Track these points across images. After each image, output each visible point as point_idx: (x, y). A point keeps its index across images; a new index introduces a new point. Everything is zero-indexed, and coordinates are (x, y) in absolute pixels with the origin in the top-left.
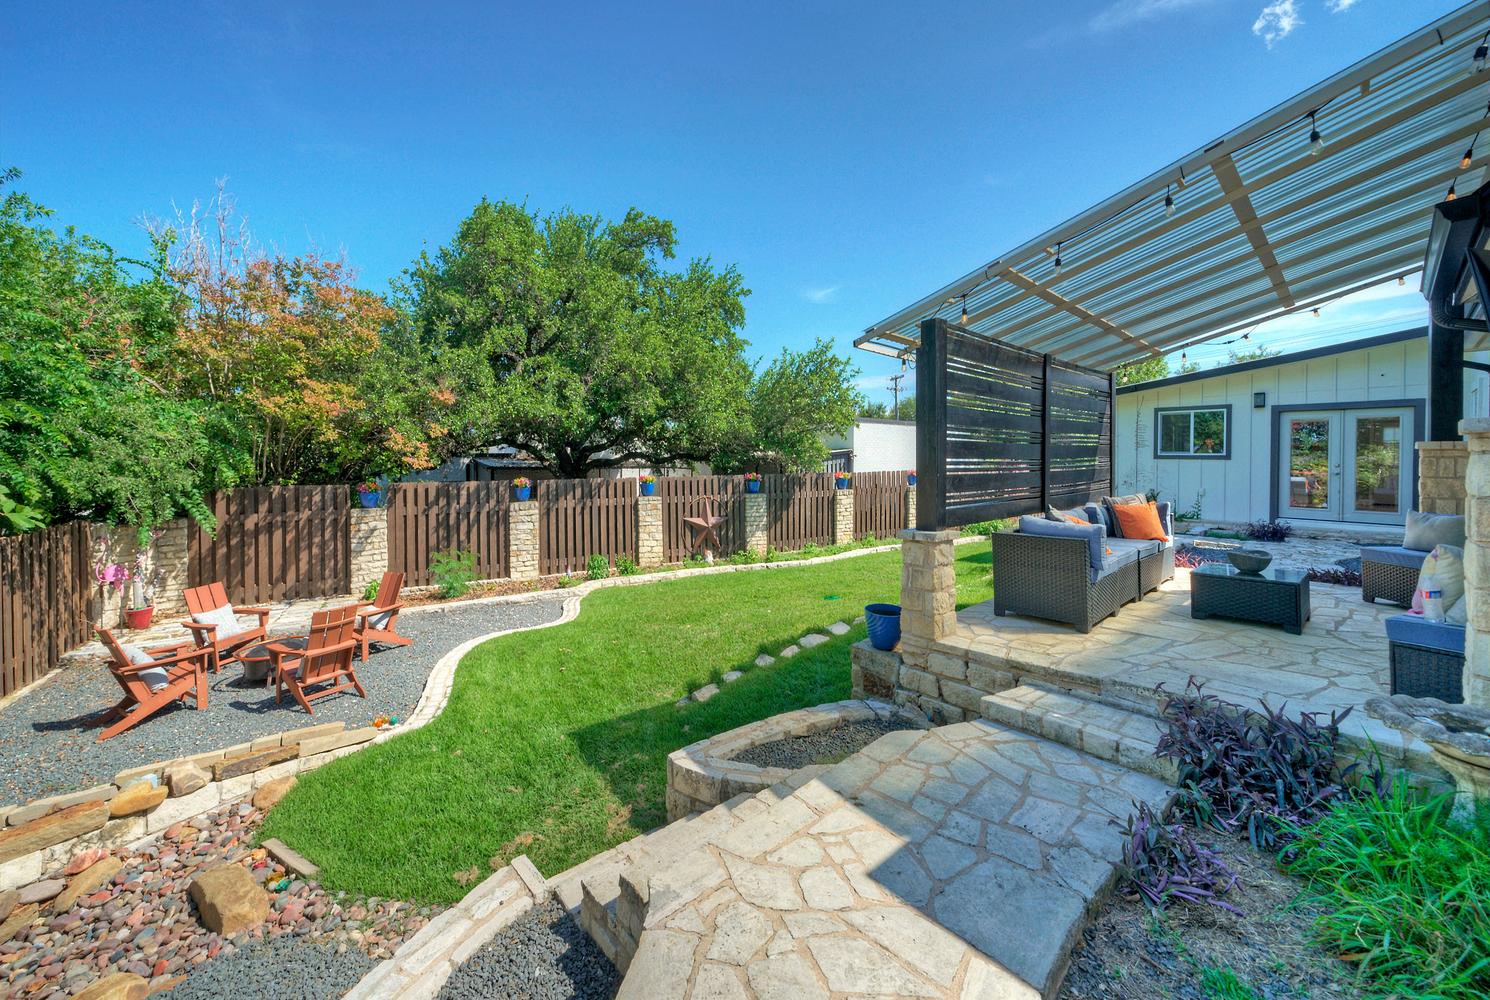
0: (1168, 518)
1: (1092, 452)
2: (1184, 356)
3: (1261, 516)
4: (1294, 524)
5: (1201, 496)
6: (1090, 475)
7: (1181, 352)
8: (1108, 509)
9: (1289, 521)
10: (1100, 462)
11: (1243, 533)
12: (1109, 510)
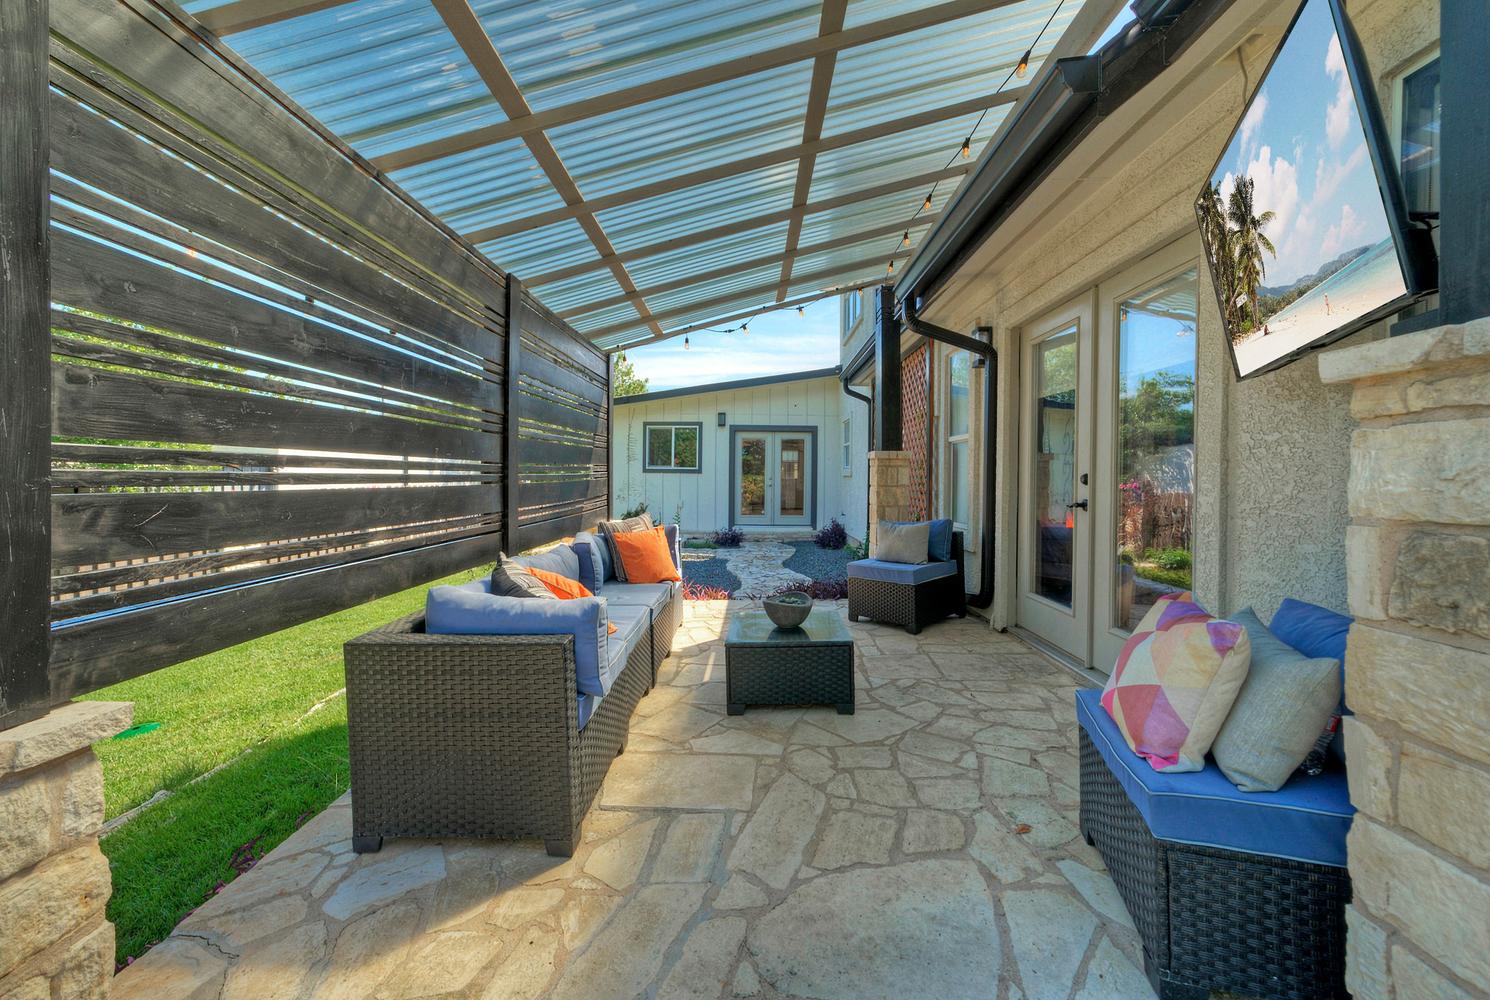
0: (677, 546)
1: (586, 456)
2: (687, 341)
3: (722, 526)
4: (745, 530)
5: (679, 508)
6: (584, 490)
7: (683, 337)
8: (606, 540)
9: (742, 527)
10: (593, 470)
11: (711, 539)
12: (608, 540)
